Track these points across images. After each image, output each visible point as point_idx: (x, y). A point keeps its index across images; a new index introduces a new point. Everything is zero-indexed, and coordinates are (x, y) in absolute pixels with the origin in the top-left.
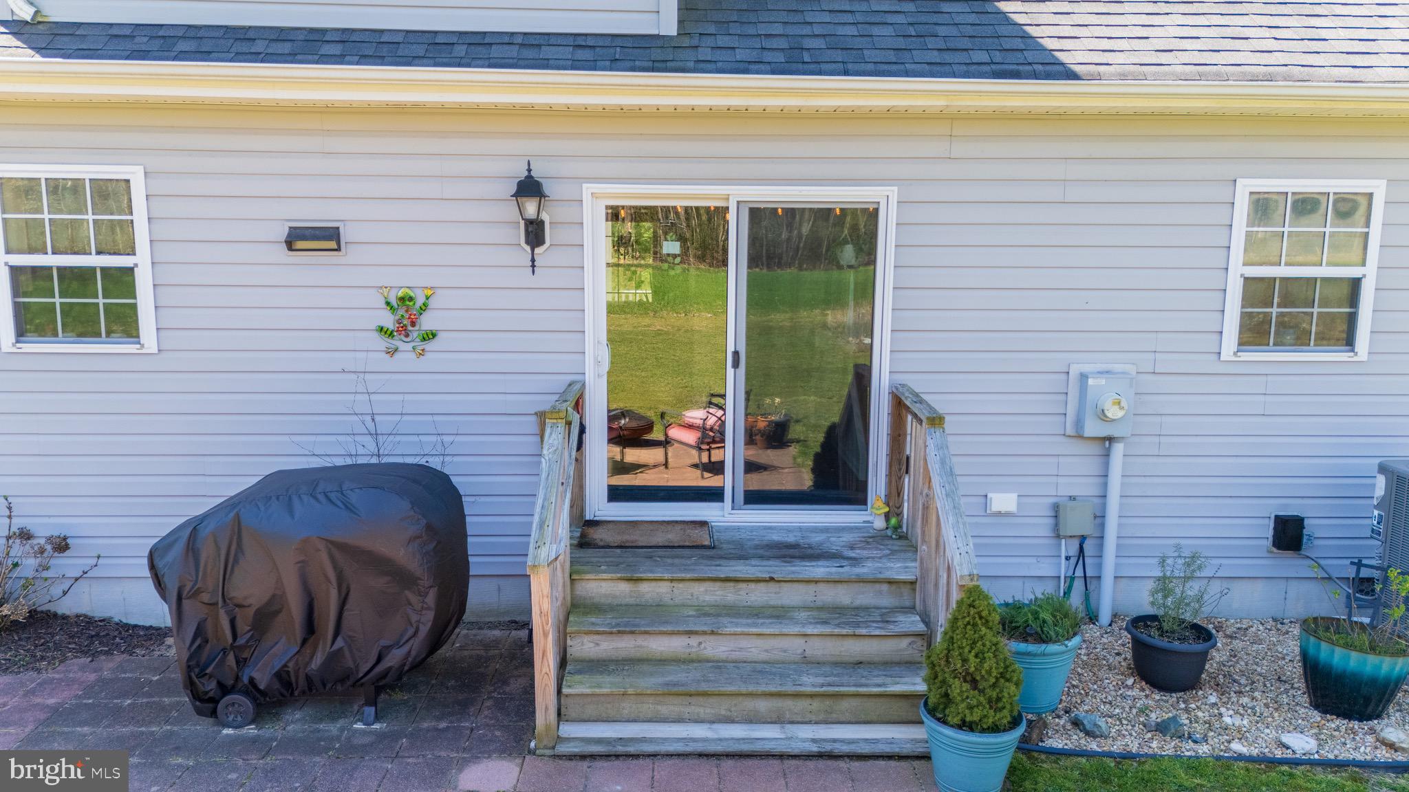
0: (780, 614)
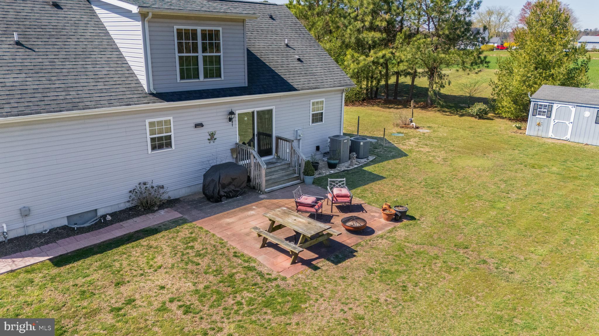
0: (277, 171)
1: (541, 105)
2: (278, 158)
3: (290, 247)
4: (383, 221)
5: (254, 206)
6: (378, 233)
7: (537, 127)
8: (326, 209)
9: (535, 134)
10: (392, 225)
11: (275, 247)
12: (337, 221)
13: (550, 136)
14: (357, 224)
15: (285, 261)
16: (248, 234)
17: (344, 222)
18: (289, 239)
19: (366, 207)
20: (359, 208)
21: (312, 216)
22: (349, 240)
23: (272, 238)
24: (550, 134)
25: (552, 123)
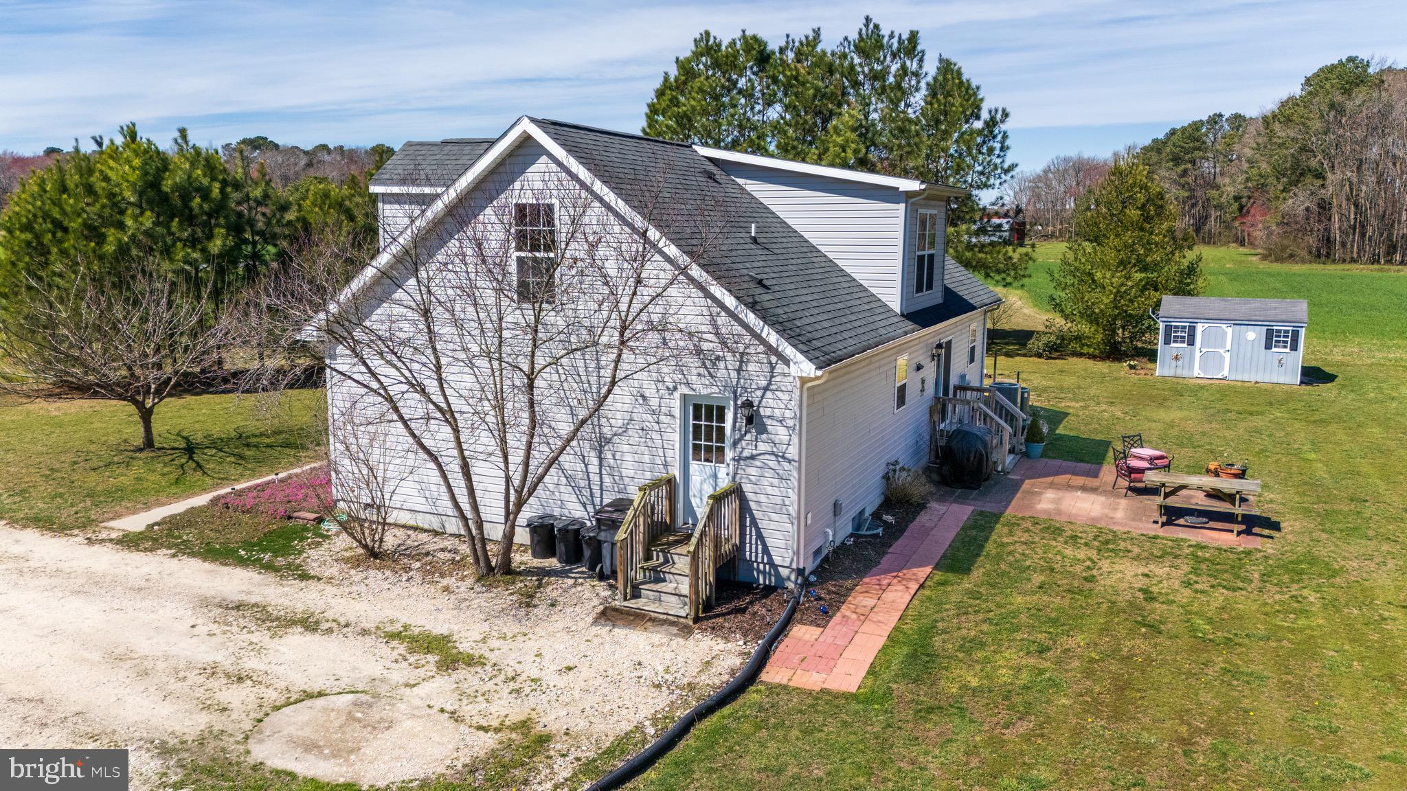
1: (1176, 327)
7: (1174, 363)
9: (1172, 373)
13: (1196, 374)
24: (1197, 372)
25: (1198, 354)
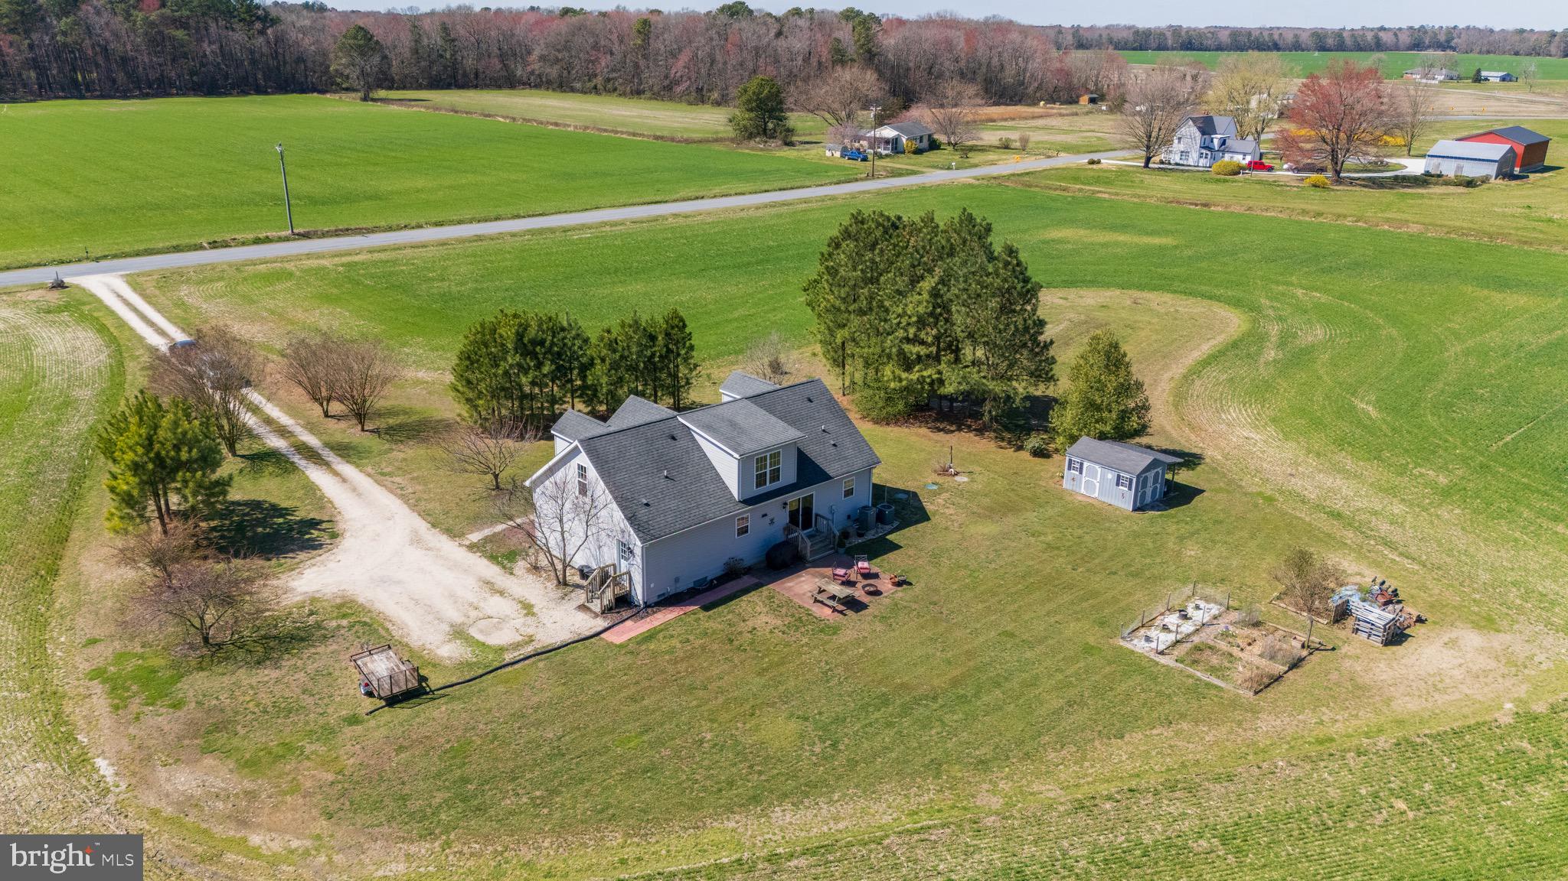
0: (817, 542)
2: (817, 530)
3: (831, 603)
4: (890, 586)
5: (803, 573)
6: (885, 594)
8: (853, 578)
10: (895, 588)
11: (822, 602)
12: (860, 586)
13: (1082, 492)
14: (872, 589)
15: (828, 611)
16: (804, 594)
17: (864, 587)
18: (828, 598)
19: (881, 575)
20: (876, 576)
21: (843, 583)
22: (865, 599)
23: (819, 598)
24: (1082, 490)
25: (1083, 480)
